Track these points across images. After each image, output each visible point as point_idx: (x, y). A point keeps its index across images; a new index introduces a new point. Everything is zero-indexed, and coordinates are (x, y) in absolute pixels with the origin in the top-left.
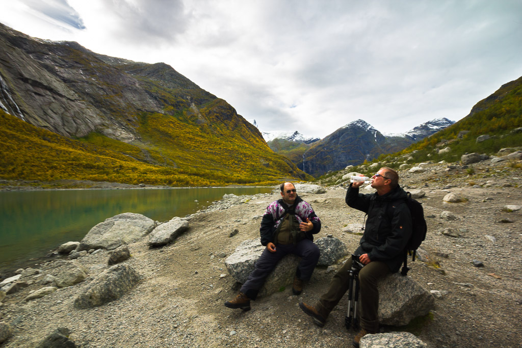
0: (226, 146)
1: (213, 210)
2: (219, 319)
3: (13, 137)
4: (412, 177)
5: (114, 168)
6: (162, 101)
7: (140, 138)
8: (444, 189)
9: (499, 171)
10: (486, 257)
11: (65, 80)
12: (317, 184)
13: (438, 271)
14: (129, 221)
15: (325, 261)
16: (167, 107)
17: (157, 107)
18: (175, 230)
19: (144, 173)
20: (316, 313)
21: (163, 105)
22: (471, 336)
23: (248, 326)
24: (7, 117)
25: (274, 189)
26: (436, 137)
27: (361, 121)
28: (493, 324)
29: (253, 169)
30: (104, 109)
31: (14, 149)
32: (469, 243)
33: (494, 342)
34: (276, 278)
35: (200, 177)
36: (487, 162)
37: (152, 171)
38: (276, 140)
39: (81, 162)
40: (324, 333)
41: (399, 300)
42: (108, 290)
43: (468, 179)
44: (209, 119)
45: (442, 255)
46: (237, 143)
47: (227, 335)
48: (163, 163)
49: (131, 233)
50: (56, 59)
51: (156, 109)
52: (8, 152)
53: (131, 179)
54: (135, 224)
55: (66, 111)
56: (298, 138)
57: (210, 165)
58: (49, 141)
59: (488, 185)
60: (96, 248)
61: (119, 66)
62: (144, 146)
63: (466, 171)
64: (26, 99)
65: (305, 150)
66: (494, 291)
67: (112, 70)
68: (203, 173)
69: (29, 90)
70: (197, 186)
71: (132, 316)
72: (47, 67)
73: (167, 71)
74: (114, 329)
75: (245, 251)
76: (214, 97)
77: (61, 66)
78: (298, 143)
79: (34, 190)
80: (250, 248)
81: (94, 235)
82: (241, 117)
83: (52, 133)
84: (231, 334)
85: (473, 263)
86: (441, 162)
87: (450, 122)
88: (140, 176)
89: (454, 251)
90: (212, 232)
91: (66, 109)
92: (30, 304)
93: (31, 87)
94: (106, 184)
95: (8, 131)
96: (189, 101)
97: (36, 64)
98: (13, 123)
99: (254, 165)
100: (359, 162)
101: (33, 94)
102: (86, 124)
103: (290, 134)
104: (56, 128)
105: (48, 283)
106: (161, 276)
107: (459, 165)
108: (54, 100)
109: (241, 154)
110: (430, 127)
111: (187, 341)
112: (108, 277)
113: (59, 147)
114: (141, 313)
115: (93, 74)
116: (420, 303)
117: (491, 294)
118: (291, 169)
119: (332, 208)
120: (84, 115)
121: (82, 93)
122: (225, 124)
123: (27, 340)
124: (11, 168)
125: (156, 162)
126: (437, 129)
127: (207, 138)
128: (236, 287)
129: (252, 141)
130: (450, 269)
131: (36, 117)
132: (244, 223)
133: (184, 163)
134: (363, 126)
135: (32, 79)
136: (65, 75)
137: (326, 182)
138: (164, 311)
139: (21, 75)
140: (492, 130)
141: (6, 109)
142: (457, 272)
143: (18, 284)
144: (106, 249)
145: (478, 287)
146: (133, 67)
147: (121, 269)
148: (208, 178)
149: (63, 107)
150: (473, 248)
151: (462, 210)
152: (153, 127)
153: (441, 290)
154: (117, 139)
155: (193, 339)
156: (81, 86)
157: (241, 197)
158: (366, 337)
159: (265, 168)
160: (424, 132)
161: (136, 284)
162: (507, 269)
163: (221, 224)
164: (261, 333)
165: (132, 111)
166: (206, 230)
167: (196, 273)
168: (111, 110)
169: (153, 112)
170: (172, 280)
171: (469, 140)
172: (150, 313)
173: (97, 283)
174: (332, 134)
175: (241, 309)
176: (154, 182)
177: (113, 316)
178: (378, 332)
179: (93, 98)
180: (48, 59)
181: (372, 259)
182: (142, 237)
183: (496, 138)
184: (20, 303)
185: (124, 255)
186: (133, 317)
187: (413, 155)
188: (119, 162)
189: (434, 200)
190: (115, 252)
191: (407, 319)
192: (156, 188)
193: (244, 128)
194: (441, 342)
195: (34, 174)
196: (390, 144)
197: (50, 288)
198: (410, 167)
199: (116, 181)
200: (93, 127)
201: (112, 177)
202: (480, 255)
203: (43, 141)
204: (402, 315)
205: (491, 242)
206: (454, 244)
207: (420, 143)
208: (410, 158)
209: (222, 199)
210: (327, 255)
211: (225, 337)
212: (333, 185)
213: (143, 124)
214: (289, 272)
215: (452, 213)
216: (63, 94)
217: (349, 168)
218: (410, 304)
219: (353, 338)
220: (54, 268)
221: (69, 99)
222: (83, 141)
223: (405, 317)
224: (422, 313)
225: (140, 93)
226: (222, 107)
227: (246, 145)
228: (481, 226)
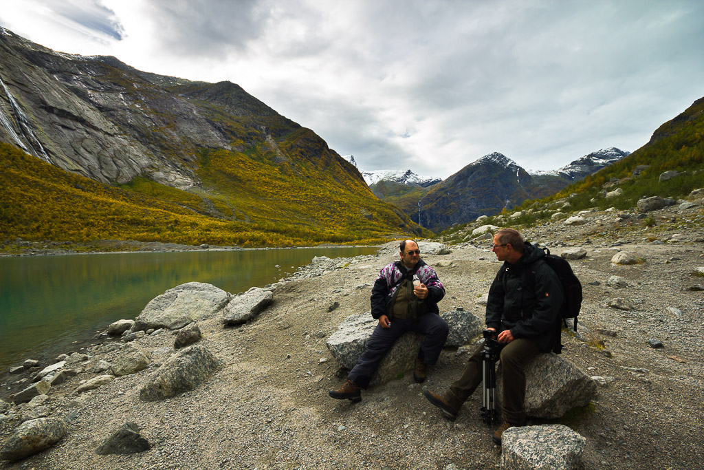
0: (315, 192)
1: (300, 278)
2: (322, 412)
3: (37, 184)
4: (568, 231)
5: (167, 223)
6: (228, 133)
7: (200, 184)
8: (613, 246)
9: (690, 220)
10: (666, 336)
11: (101, 109)
12: (438, 241)
13: (602, 353)
14: (196, 293)
15: (454, 341)
16: (235, 141)
17: (223, 142)
18: (257, 303)
19: (206, 230)
20: (446, 403)
21: (230, 139)
22: (643, 431)
23: (360, 420)
24: (27, 159)
25: (379, 248)
26: (602, 174)
27: (497, 155)
28: (672, 417)
29: (351, 222)
30: (152, 146)
31: (38, 201)
32: (645, 317)
33: (673, 438)
34: (393, 363)
35: (281, 234)
36: (673, 209)
37: (216, 228)
38: (381, 183)
39: (125, 217)
40: (456, 427)
41: (551, 386)
42: (181, 377)
43: (646, 231)
44: (291, 156)
45: (608, 333)
46: (329, 188)
47: (335, 430)
48: (231, 216)
49: (199, 307)
50: (88, 80)
51: (221, 145)
52: (30, 205)
53: (189, 238)
54: (204, 297)
55: (103, 149)
56: (411, 179)
57: (294, 217)
58: (83, 190)
59: (674, 240)
60: (156, 327)
61: (171, 88)
62: (205, 194)
63: (644, 221)
64: (51, 135)
65: (421, 196)
66: (675, 378)
67: (161, 93)
68: (284, 228)
69: (55, 122)
70: (277, 246)
71: (214, 408)
72: (76, 91)
73: (234, 93)
74: (194, 424)
75: (351, 329)
76: (297, 126)
77: (95, 89)
78: (412, 186)
79: (65, 254)
80: (356, 325)
81: (152, 311)
82: (334, 152)
83: (86, 179)
84: (340, 428)
85: (650, 343)
86: (610, 209)
87: (622, 153)
88: (201, 234)
89: (625, 328)
90: (304, 305)
91: (104, 147)
92: (84, 396)
93: (57, 119)
94: (157, 245)
95: (29, 177)
96: (264, 132)
97: (63, 87)
98: (36, 167)
99: (352, 218)
100: (495, 210)
101: (60, 128)
102: (130, 166)
103: (400, 174)
104: (91, 173)
105: (101, 371)
106: (244, 361)
107: (635, 213)
108: (87, 136)
109: (335, 202)
110: (595, 161)
111: (286, 437)
112: (180, 361)
113: (96, 197)
114: (224, 405)
115: (137, 100)
116: (578, 390)
117: (672, 381)
118: (403, 222)
119: (460, 273)
120: (127, 154)
121: (124, 124)
122: (312, 162)
123: (88, 438)
124: (35, 225)
125: (223, 214)
126: (603, 164)
127: (289, 182)
128: (340, 374)
129: (349, 185)
130: (618, 350)
131: (65, 158)
132: (345, 293)
133: (259, 216)
134: (501, 162)
135: (58, 107)
136: (101, 102)
137: (450, 239)
138: (252, 403)
139: (44, 102)
140: (681, 165)
141: (26, 148)
142: (626, 354)
143: (64, 372)
144: (169, 329)
145: (655, 372)
146: (189, 88)
147: (195, 352)
148: (291, 236)
149: (99, 144)
150: (650, 324)
151: (638, 275)
152: (217, 168)
153: (605, 376)
154: (170, 185)
155: (292, 436)
156: (121, 116)
157: (336, 261)
158: (510, 431)
159: (367, 220)
160: (586, 169)
161: (213, 371)
162: (694, 350)
163: (316, 296)
164: (377, 428)
165: (190, 148)
166: (296, 303)
167: (289, 357)
168: (162, 147)
169: (216, 148)
170: (258, 366)
171: (649, 178)
172: (236, 405)
173: (167, 369)
174: (457, 174)
175: (350, 399)
176: (220, 242)
177: (189, 408)
178: (525, 425)
179: (138, 132)
180: (77, 80)
181: (516, 336)
182: (214, 313)
183: (687, 174)
184: (71, 395)
185: (194, 335)
186: (216, 410)
187: (570, 201)
188: (174, 216)
189: (598, 261)
190: (183, 332)
191: (561, 410)
192: (224, 250)
193: (338, 167)
194: (604, 438)
195: (65, 233)
196: (538, 185)
197: (106, 377)
198: (566, 217)
199: (171, 241)
200: (138, 170)
201: (165, 236)
202: (658, 333)
203: (75, 189)
204: (555, 405)
205: (675, 316)
206: (624, 319)
207: (580, 183)
208: (566, 204)
209: (311, 263)
210: (457, 333)
211: (332, 433)
212: (460, 242)
213: (204, 164)
214: (408, 354)
215: (622, 279)
216: (99, 127)
217: (481, 219)
218: (565, 392)
219: (492, 434)
220: (106, 353)
221: (107, 133)
222: (126, 189)
223: (558, 407)
224: (581, 403)
225: (198, 123)
226: (308, 139)
227: (341, 190)
228: (662, 295)
